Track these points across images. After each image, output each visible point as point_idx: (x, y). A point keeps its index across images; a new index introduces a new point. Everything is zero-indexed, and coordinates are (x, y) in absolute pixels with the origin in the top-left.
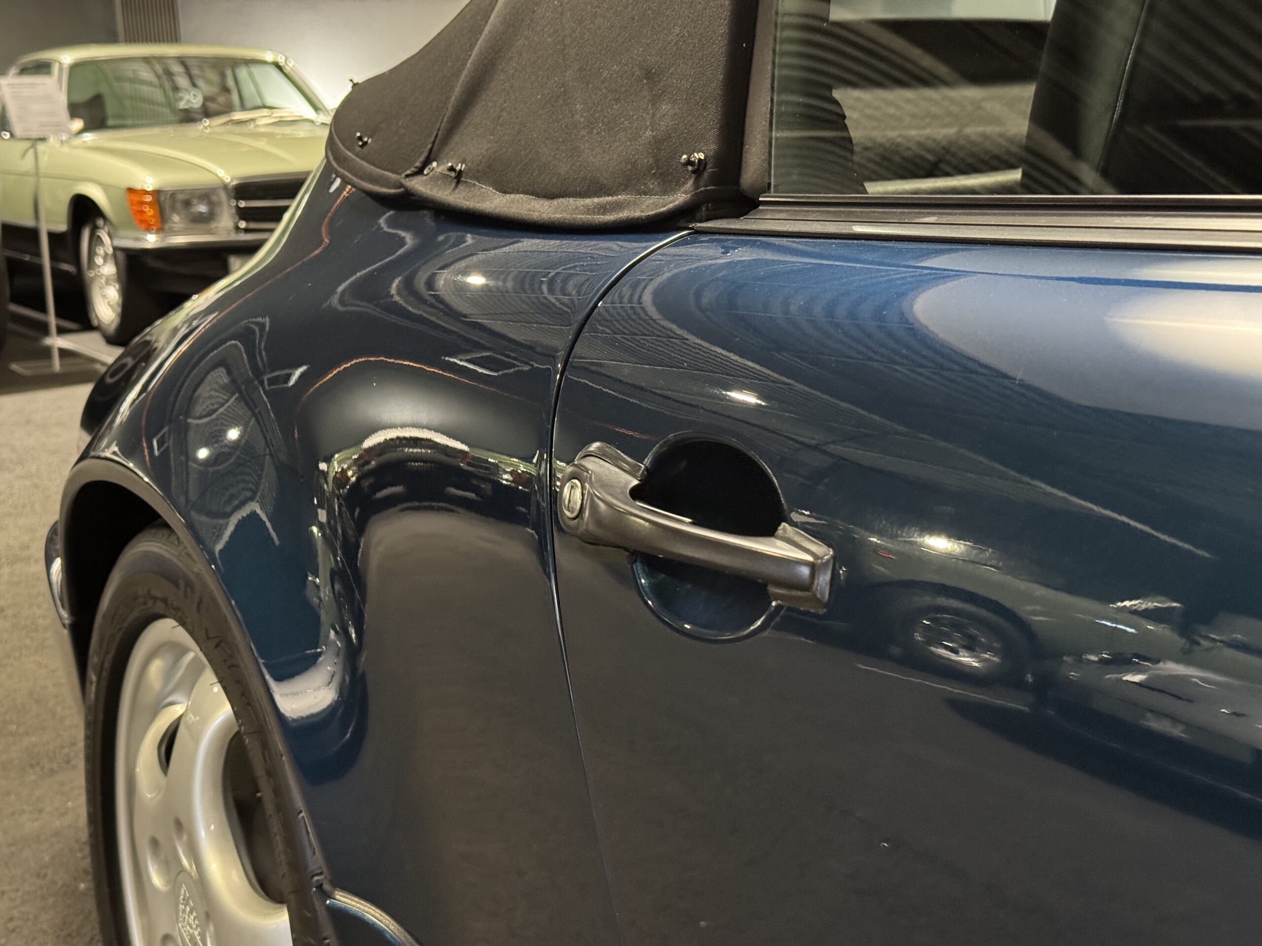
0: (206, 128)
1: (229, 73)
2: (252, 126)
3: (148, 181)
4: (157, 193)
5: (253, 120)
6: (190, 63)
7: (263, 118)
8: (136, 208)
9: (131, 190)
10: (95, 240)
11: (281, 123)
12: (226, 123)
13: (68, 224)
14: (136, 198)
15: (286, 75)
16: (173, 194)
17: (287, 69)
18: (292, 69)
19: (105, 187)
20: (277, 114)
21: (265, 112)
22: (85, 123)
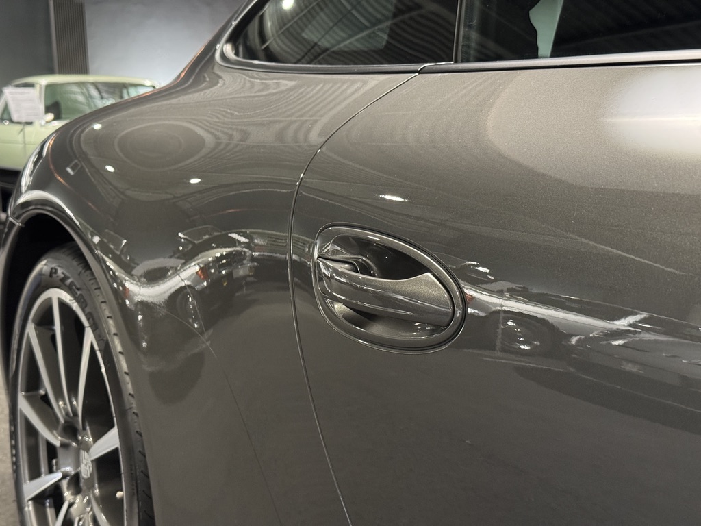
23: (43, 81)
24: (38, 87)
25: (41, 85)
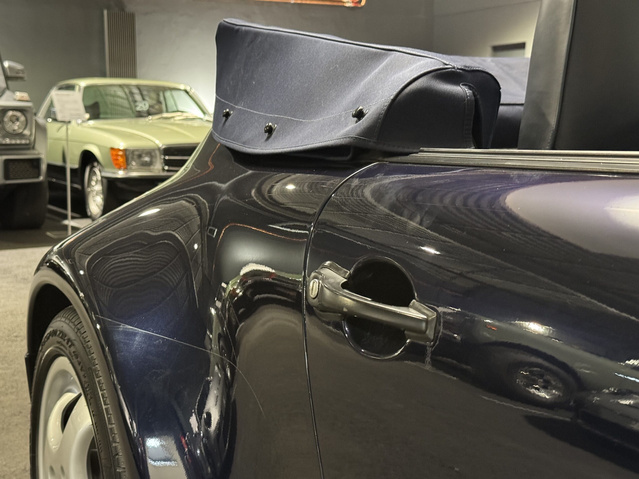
0: (149, 120)
1: (161, 94)
2: (172, 120)
3: (121, 144)
4: (125, 151)
5: (173, 117)
6: (142, 88)
7: (178, 117)
8: (115, 158)
9: (112, 149)
10: (92, 173)
11: (187, 119)
12: (160, 118)
13: (79, 164)
14: (114, 153)
15: (191, 96)
16: (133, 152)
17: (191, 93)
18: (193, 93)
19: (99, 146)
20: (185, 115)
21: (179, 114)
22: (90, 115)
23: (83, 83)
24: (77, 88)
25: (80, 87)
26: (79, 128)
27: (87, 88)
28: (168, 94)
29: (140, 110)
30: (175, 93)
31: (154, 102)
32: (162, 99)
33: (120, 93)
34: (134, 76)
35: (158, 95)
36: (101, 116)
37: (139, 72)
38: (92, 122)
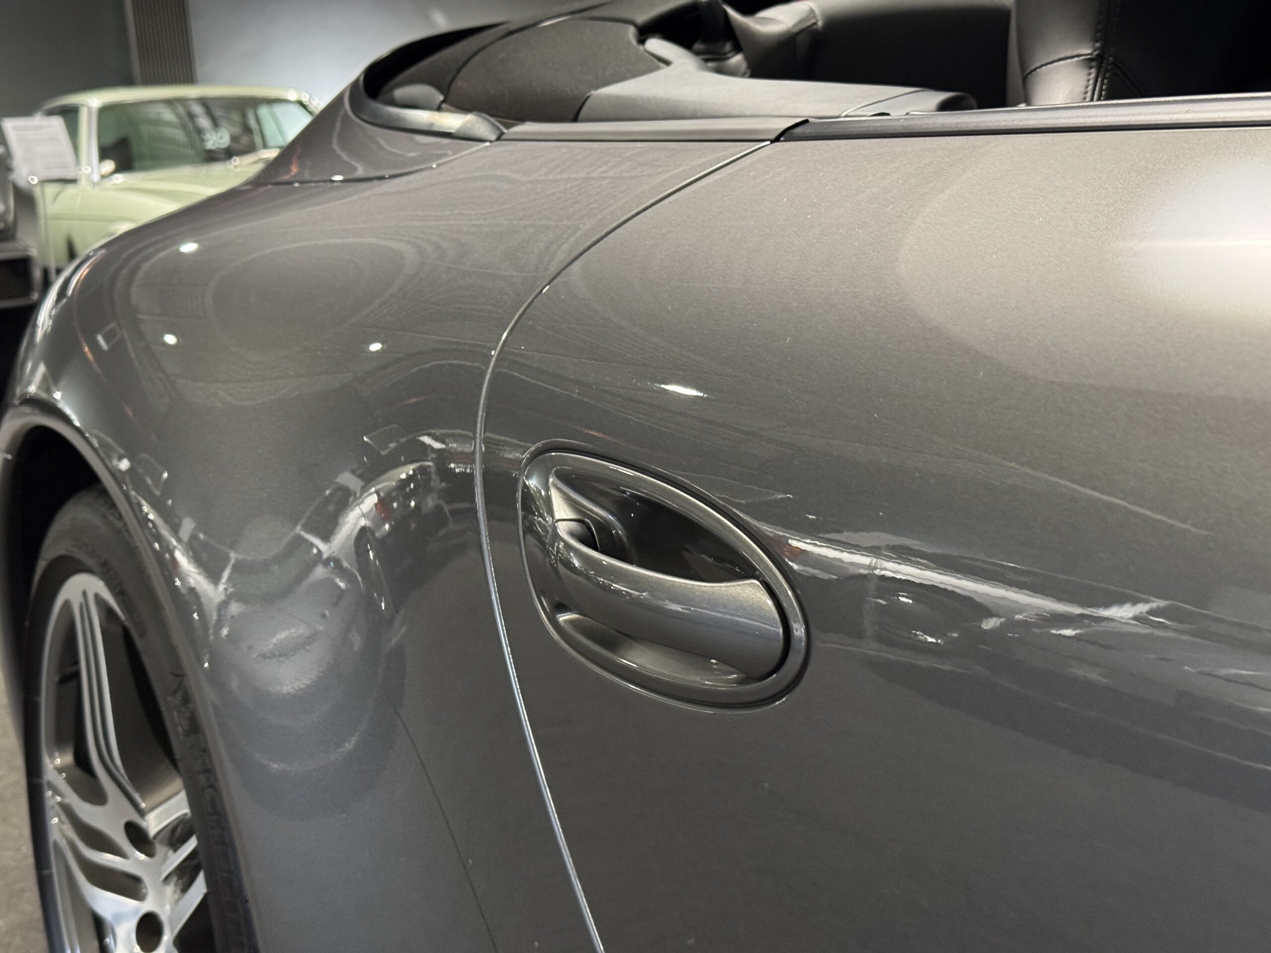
0: (235, 167)
1: (250, 113)
6: (210, 104)
12: (256, 162)
17: (311, 107)
22: (116, 164)
26: (97, 190)
27: (105, 111)
28: (264, 111)
29: (213, 148)
30: (278, 109)
31: (237, 130)
32: (252, 122)
33: (168, 115)
34: (189, 79)
35: (244, 116)
36: (137, 164)
37: (201, 68)
38: (120, 178)
